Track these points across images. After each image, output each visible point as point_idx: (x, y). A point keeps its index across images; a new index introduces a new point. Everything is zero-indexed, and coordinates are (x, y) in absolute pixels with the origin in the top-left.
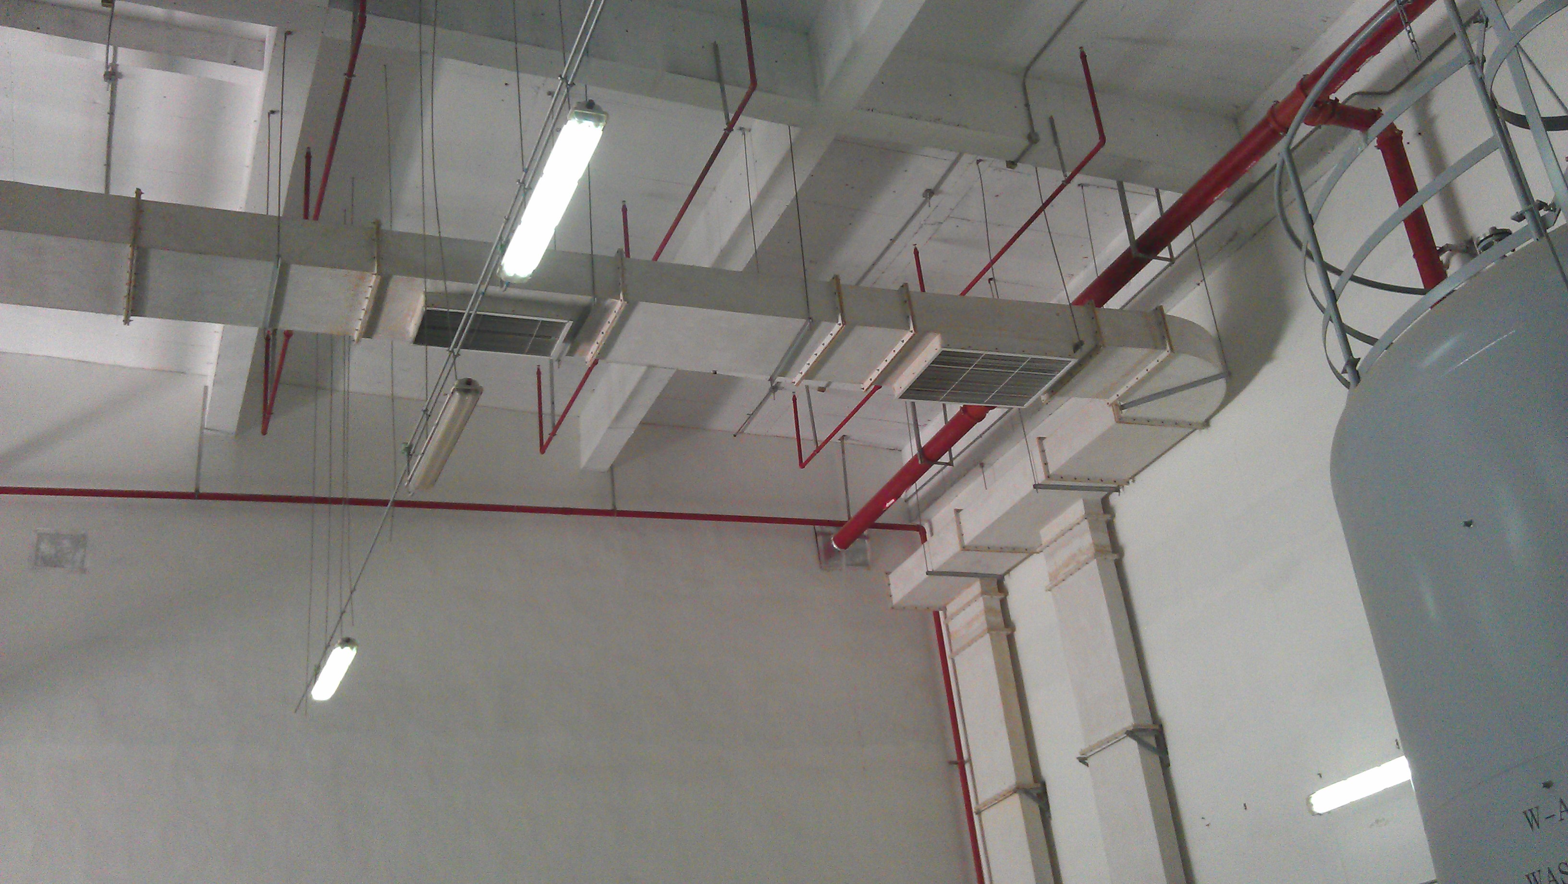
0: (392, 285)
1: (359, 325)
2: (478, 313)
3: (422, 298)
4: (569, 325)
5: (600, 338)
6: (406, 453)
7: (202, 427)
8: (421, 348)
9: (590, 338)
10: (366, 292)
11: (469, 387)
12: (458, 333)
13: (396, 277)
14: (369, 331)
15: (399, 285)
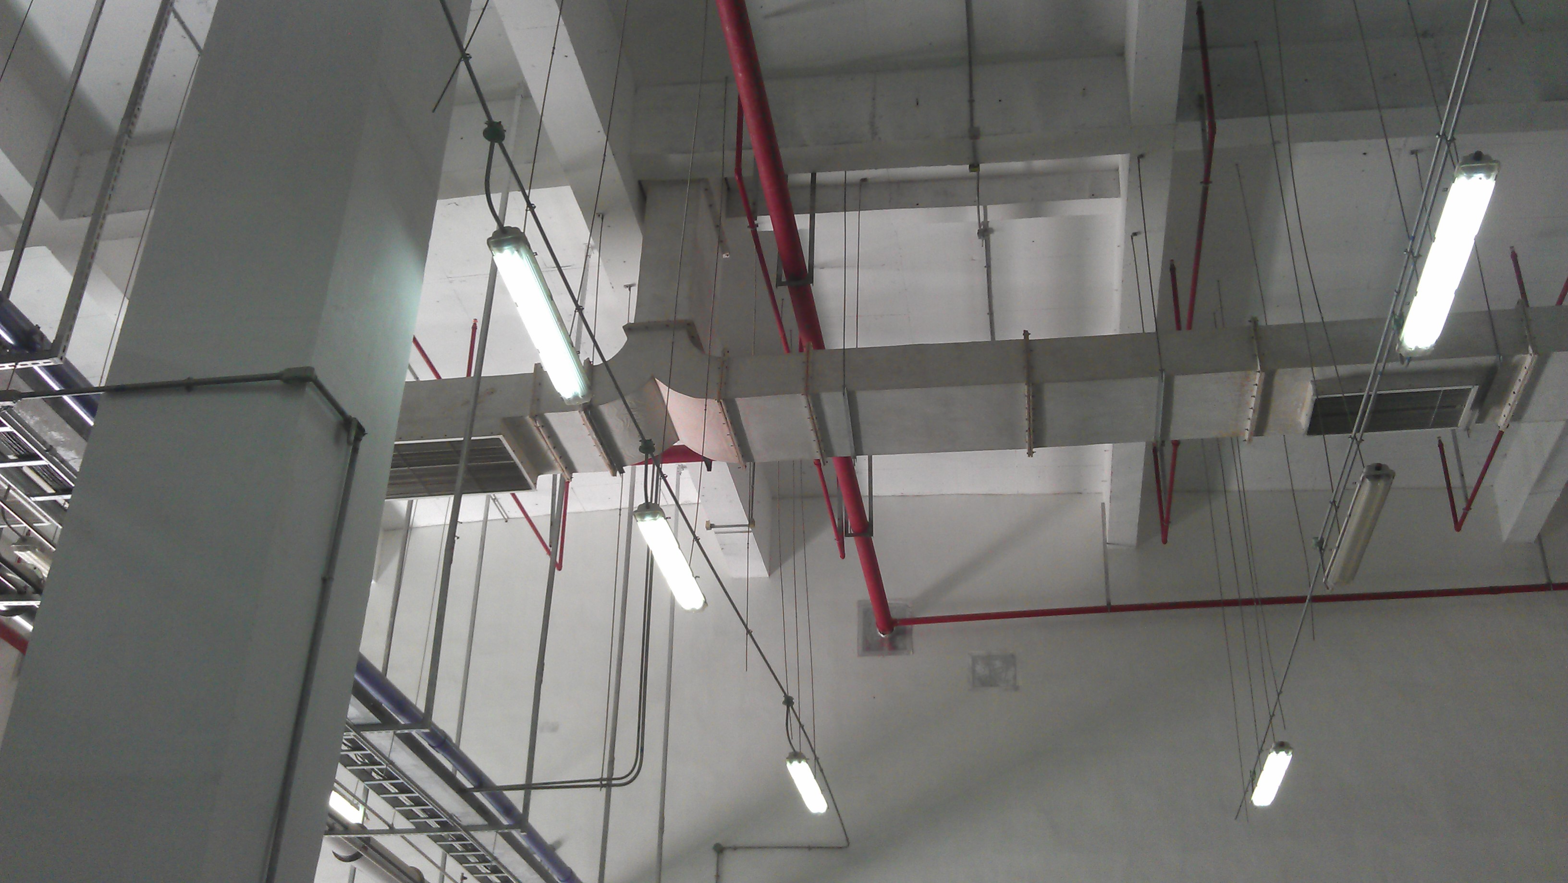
0: (1277, 380)
1: (1248, 425)
2: (1378, 392)
3: (1310, 387)
4: (1474, 391)
5: (1512, 399)
6: (1318, 548)
7: (1105, 543)
8: (1318, 438)
9: (1500, 401)
10: (1252, 391)
11: (1378, 473)
12: (1358, 418)
13: (1280, 371)
14: (1259, 429)
15: (1284, 378)
